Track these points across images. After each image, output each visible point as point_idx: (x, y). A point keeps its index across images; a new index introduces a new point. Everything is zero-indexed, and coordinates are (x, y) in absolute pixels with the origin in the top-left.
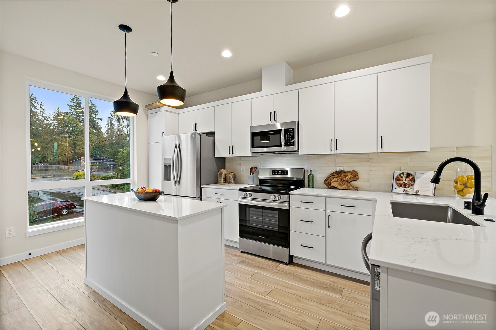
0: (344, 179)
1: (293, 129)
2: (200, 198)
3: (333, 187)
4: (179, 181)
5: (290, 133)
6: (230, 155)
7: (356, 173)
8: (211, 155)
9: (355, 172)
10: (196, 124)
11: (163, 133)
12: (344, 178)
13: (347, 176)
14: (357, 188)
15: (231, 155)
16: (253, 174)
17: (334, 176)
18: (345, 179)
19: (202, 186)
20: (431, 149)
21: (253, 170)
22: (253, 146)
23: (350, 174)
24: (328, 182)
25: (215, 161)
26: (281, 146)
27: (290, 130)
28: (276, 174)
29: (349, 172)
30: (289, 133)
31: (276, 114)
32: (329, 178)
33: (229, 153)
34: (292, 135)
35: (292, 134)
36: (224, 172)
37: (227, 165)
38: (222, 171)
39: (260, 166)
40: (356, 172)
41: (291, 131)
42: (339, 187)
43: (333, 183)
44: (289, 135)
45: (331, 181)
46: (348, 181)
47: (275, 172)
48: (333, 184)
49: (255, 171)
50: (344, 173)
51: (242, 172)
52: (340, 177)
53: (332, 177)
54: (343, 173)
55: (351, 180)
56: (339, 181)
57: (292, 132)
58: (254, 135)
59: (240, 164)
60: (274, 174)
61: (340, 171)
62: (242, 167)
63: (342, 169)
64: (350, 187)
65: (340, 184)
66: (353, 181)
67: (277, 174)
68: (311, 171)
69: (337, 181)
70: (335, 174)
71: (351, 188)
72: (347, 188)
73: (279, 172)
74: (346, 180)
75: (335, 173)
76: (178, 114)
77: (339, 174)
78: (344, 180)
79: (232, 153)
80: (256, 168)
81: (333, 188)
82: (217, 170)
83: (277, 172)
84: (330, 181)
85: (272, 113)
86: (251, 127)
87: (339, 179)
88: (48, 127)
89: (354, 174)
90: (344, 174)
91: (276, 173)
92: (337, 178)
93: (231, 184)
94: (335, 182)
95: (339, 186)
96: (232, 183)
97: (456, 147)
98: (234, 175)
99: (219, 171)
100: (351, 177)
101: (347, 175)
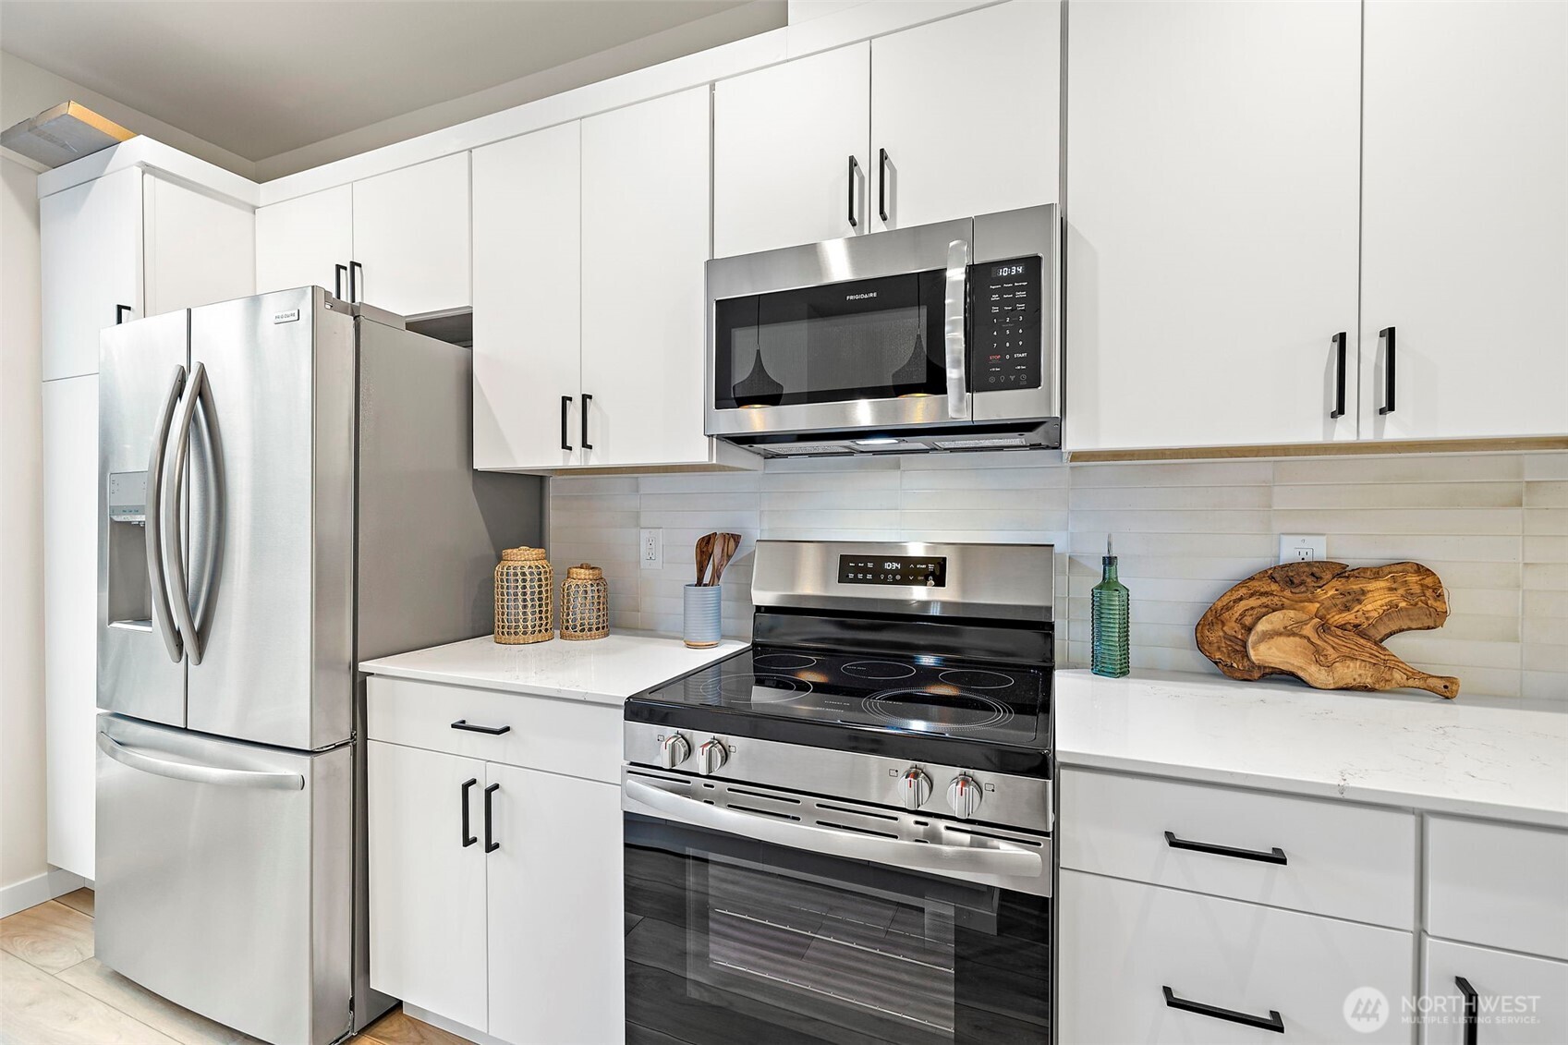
0: (1338, 618)
1: (1033, 264)
2: (347, 750)
3: (1259, 667)
4: (201, 637)
5: (1008, 291)
6: (566, 459)
7: (1429, 581)
8: (450, 458)
9: (1421, 570)
10: (353, 264)
11: (120, 308)
12: (1341, 612)
13: (1359, 597)
14: (1451, 680)
15: (576, 459)
16: (717, 575)
17: (1264, 600)
18: (1349, 617)
19: (364, 666)
21: (717, 551)
22: (727, 395)
23: (1381, 584)
24: (1226, 636)
25: (478, 502)
26: (935, 384)
27: (1004, 272)
28: (864, 581)
29: (1377, 572)
30: (995, 297)
31: (893, 172)
32: (1227, 608)
33: (564, 446)
34: (1021, 306)
35: (1021, 300)
36: (532, 564)
37: (555, 518)
38: (523, 558)
39: (755, 529)
40: (1428, 572)
41: (1010, 279)
42: (1313, 672)
43: (1263, 647)
44: (995, 310)
45: (1249, 629)
46: (1372, 632)
47: (856, 566)
48: (1265, 653)
49: (729, 557)
50: (1339, 575)
51: (644, 564)
52: (1310, 601)
53: (1253, 602)
54: (1327, 576)
55: (1395, 628)
56: (1308, 630)
57: (1021, 289)
58: (730, 316)
59: (637, 515)
60: (856, 581)
61: (1309, 564)
62: (645, 534)
63: (1318, 550)
64: (1398, 675)
65: (1317, 651)
66: (1410, 629)
67: (876, 581)
68: (1109, 561)
69: (1294, 634)
70: (1274, 587)
71: (1404, 681)
72: (1369, 681)
73: (888, 566)
74: (1356, 626)
75: (1272, 578)
76: (254, 208)
77: (1303, 583)
78: (1342, 627)
79: (585, 445)
80: (736, 538)
81: (1264, 675)
82: (493, 553)
83: (870, 565)
84: (1237, 627)
85: (863, 166)
86: (711, 265)
87: (1305, 617)
89: (1416, 589)
90: (1336, 583)
91: (865, 571)
92: (1292, 613)
93: (578, 639)
94: (1280, 634)
95: (1313, 669)
96: (585, 631)
98: (599, 580)
99: (500, 559)
100: (1393, 606)
101: (1363, 592)
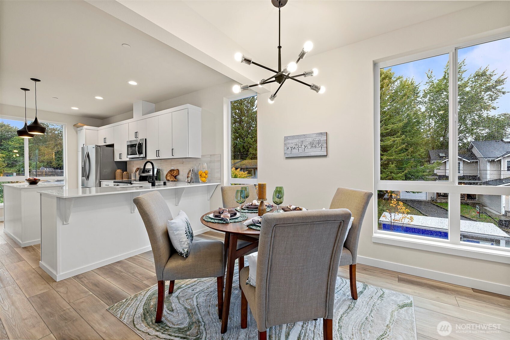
0: (173, 175)
1: (143, 143)
4: (89, 177)
9: (178, 170)
10: (105, 138)
11: (83, 144)
13: (174, 172)
19: (100, 180)
20: (202, 156)
22: (128, 154)
29: (175, 170)
32: (167, 174)
33: (120, 159)
35: (142, 146)
36: (120, 171)
37: (128, 166)
48: (168, 178)
52: (171, 173)
53: (169, 173)
55: (176, 175)
58: (128, 146)
61: (172, 170)
63: (173, 168)
72: (173, 180)
73: (147, 171)
76: (98, 130)
81: (168, 180)
84: (167, 176)
86: (127, 141)
88: (53, 131)
94: (169, 176)
95: (170, 179)
97: (211, 155)
99: (116, 171)
100: (176, 173)
